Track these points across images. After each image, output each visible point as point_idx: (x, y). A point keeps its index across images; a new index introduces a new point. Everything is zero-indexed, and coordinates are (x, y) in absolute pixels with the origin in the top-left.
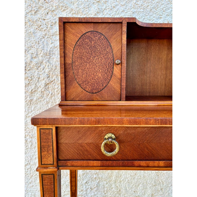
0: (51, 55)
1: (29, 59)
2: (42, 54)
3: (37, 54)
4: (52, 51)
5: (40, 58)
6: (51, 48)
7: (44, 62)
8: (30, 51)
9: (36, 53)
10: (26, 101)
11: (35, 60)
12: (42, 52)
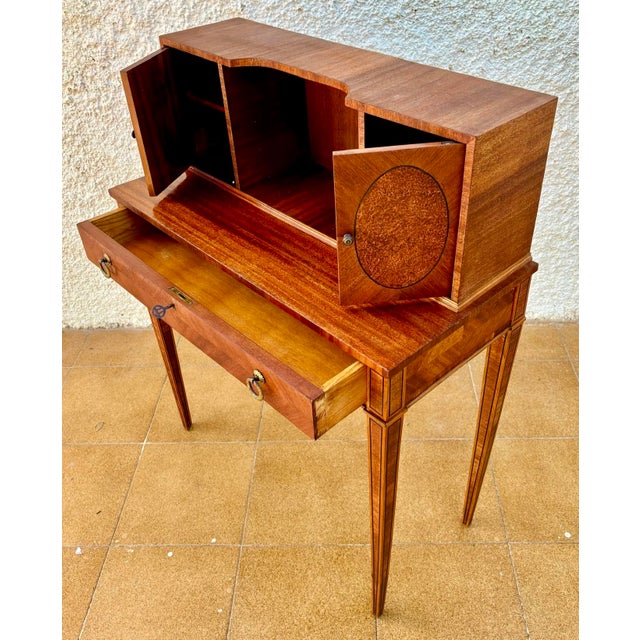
0: (153, 26)
1: (110, 35)
2: (133, 25)
3: (124, 25)
4: (154, 16)
5: (133, 33)
6: (149, 11)
7: (142, 40)
8: (109, 18)
9: (121, 22)
10: (123, 120)
11: (123, 37)
12: (134, 21)
